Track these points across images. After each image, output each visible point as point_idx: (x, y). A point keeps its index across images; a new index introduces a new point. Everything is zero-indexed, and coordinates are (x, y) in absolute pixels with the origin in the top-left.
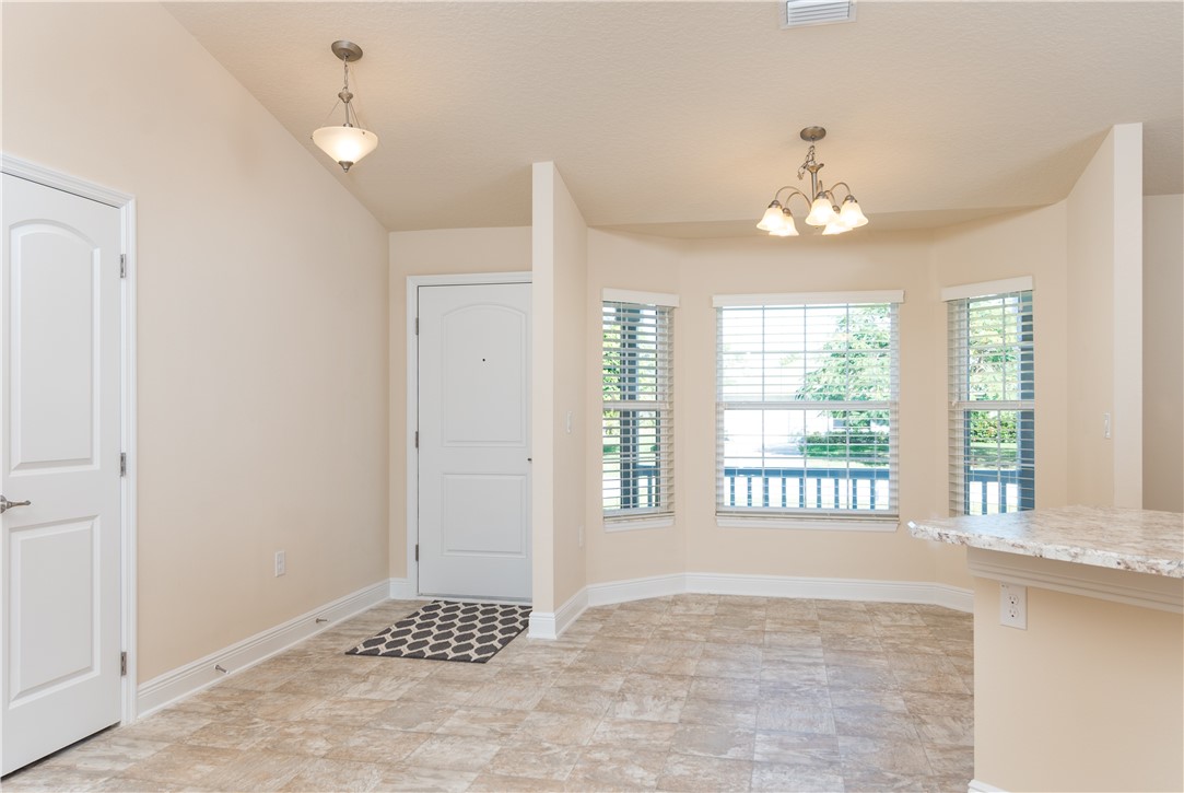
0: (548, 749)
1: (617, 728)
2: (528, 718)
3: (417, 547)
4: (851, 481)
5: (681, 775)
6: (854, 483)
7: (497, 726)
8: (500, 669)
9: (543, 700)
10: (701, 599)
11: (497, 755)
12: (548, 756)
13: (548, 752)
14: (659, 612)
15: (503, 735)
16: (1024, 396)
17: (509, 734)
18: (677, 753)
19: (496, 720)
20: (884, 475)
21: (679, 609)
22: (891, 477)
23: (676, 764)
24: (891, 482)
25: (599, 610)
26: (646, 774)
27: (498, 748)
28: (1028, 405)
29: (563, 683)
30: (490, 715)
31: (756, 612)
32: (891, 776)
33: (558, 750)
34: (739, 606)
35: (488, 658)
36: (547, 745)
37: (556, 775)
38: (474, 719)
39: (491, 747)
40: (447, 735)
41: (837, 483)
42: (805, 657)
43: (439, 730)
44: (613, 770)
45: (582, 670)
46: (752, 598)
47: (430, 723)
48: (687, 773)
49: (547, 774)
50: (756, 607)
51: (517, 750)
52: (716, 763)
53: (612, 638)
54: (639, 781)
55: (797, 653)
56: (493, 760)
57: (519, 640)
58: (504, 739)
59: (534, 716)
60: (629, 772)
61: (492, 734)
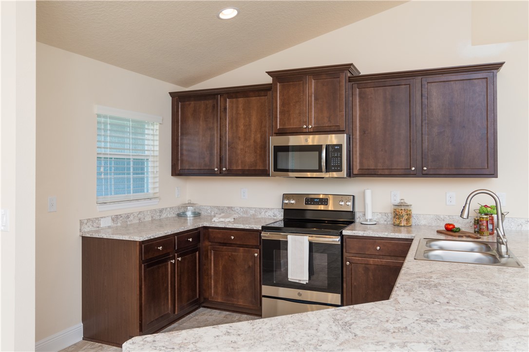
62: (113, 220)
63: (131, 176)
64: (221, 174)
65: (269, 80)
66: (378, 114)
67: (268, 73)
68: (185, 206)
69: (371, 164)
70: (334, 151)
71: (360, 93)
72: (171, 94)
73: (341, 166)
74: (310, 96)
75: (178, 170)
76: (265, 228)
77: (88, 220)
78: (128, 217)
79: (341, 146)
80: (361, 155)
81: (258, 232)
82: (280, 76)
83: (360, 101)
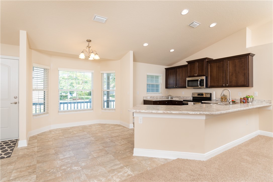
0: (50, 171)
1: (62, 161)
2: (37, 166)
4: (77, 104)
5: (85, 165)
6: (78, 104)
7: (30, 171)
8: (17, 157)
9: (37, 161)
10: (56, 130)
11: (37, 177)
12: (51, 172)
13: (50, 172)
14: (49, 134)
15: (34, 172)
16: (108, 89)
17: (36, 171)
18: (80, 161)
19: (28, 169)
21: (53, 133)
23: (82, 163)
25: (33, 137)
26: (77, 167)
27: (35, 176)
28: (108, 90)
29: (39, 155)
30: (25, 169)
31: (70, 130)
32: (118, 152)
33: (52, 170)
34: (65, 130)
35: (10, 155)
36: (48, 170)
37: (57, 176)
38: (21, 172)
39: (33, 176)
40: (16, 179)
41: (74, 104)
42: (86, 136)
43: (11, 178)
44: (70, 169)
45: (41, 151)
46: (67, 128)
47: (6, 178)
48: (85, 164)
49: (55, 176)
50: (69, 129)
51: (42, 174)
52: (89, 160)
53: (42, 142)
54: (77, 169)
55: (85, 136)
56: (36, 179)
57: (15, 149)
58: (35, 173)
59: (38, 165)
60: (74, 168)
61: (30, 173)
62: (150, 97)
63: (151, 88)
64: (176, 88)
65: (187, 63)
66: (215, 71)
67: (187, 62)
68: (169, 96)
69: (213, 84)
70: (202, 81)
71: (210, 65)
72: (165, 68)
73: (203, 85)
74: (197, 67)
75: (167, 87)
76: (184, 101)
77: (145, 97)
78: (154, 97)
79: (203, 79)
80: (210, 82)
81: (182, 101)
82: (190, 62)
83: (210, 67)
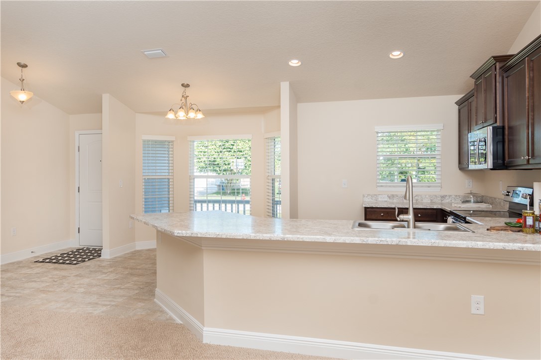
3: (79, 228)
6: (238, 206)
8: (78, 266)
20: (248, 202)
22: (250, 203)
24: (251, 205)
35: (78, 263)
41: (232, 205)
57: (96, 259)
62: (389, 197)
73: (486, 158)
74: (483, 93)
77: (368, 195)
